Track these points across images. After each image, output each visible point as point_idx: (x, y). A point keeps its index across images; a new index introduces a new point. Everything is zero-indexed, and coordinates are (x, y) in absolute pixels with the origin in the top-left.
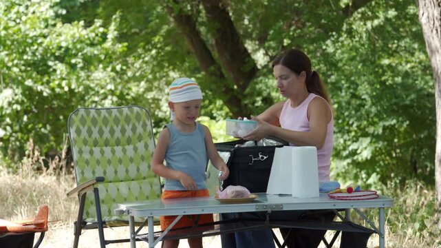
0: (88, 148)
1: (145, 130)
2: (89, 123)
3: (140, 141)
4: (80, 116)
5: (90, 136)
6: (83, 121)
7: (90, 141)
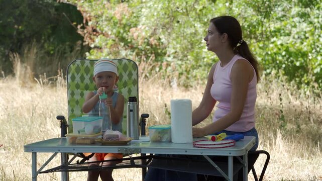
0: (79, 91)
1: (130, 78)
2: (82, 71)
3: (125, 87)
4: (76, 65)
5: (82, 82)
6: (78, 70)
7: (82, 86)
